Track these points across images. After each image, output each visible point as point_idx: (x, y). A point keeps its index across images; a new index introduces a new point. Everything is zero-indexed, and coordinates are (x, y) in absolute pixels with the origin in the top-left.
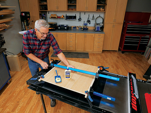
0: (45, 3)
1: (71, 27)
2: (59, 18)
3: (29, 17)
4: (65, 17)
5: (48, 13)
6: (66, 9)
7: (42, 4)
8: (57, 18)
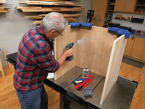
0: (113, 4)
1: (134, 31)
2: (123, 19)
3: (93, 15)
4: (131, 19)
5: (114, 13)
6: (132, 11)
7: (111, 4)
8: (121, 19)
